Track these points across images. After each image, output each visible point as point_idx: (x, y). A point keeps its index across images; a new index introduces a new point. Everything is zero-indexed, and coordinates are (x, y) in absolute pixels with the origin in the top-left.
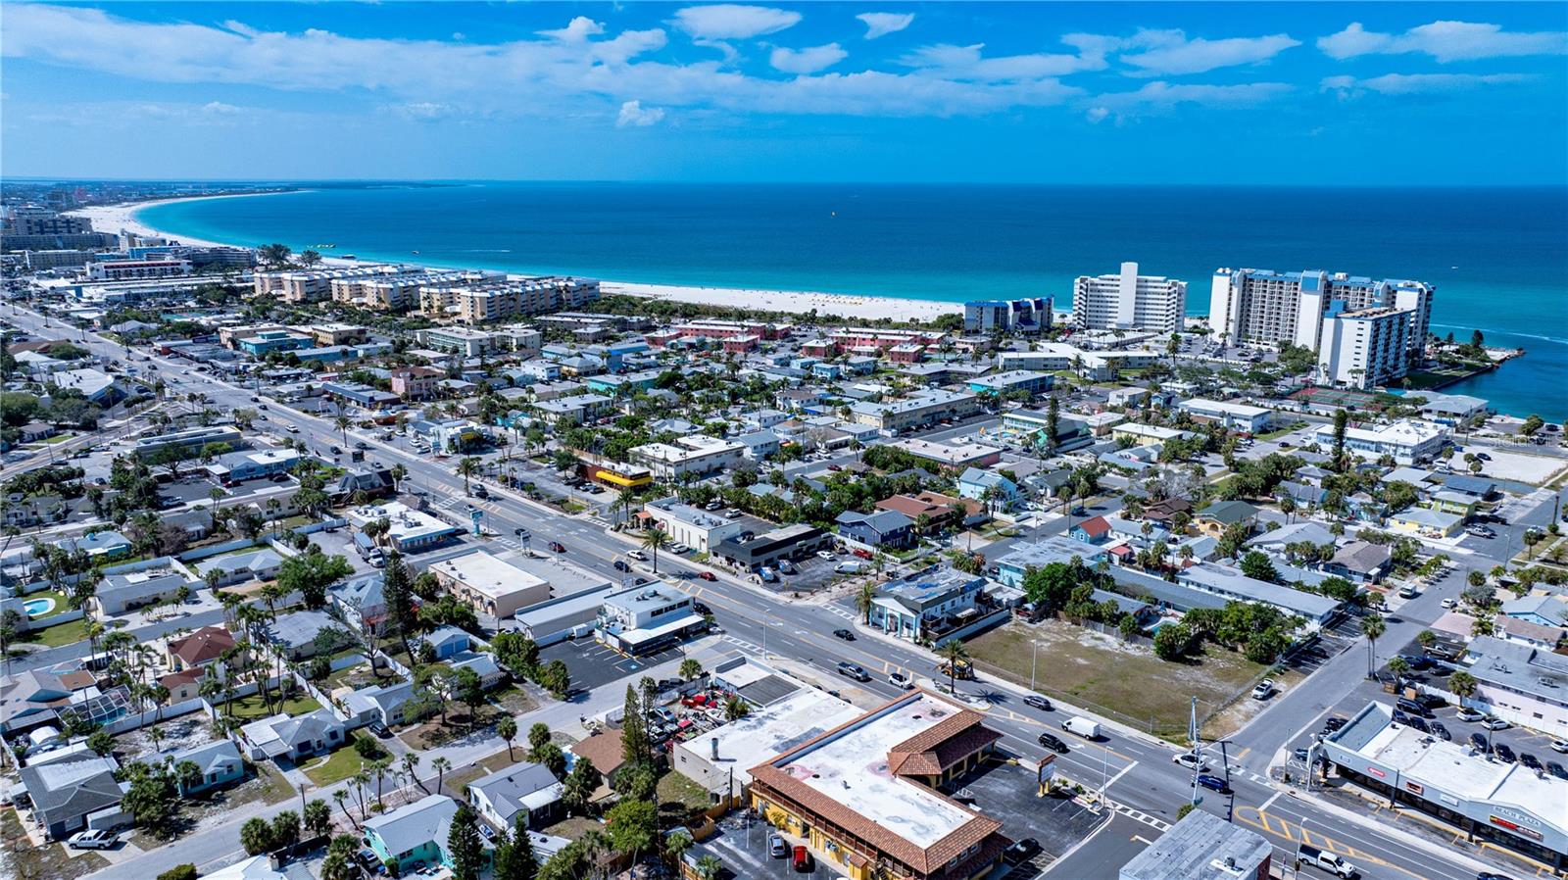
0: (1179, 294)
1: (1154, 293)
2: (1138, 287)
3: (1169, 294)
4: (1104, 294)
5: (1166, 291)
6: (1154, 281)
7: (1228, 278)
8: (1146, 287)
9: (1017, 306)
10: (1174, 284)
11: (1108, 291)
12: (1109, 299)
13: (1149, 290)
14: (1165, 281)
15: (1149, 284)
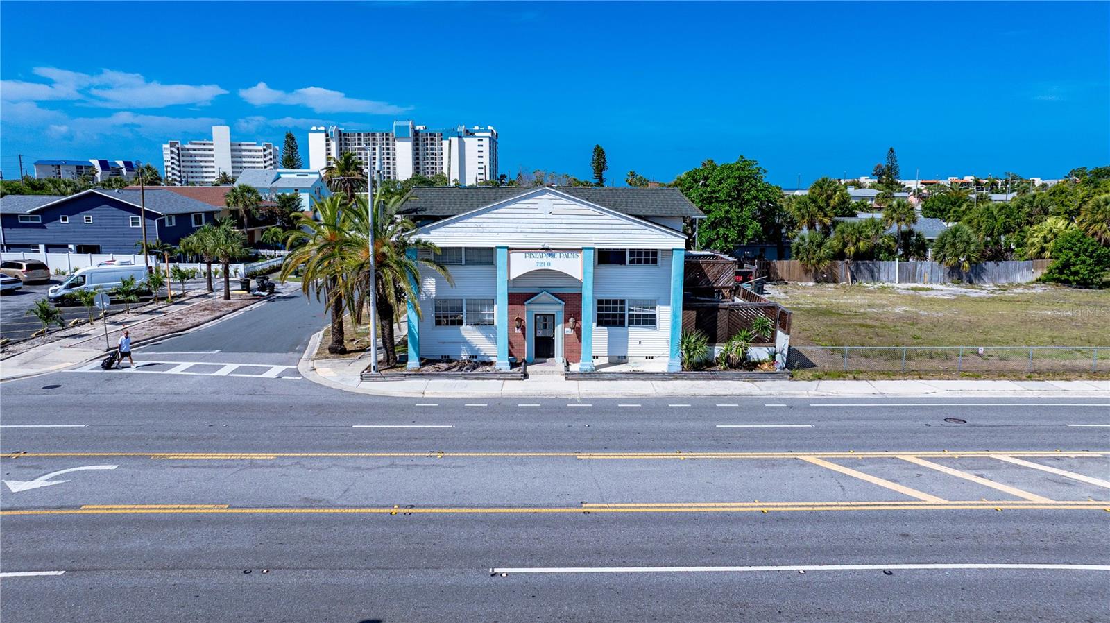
0: (275, 157)
1: (249, 157)
2: (232, 150)
3: (265, 156)
4: (198, 159)
5: (262, 153)
6: (248, 145)
7: (324, 134)
8: (240, 151)
9: (104, 165)
10: (268, 146)
11: (201, 156)
12: (203, 164)
13: (244, 153)
14: (259, 145)
15: (243, 148)
